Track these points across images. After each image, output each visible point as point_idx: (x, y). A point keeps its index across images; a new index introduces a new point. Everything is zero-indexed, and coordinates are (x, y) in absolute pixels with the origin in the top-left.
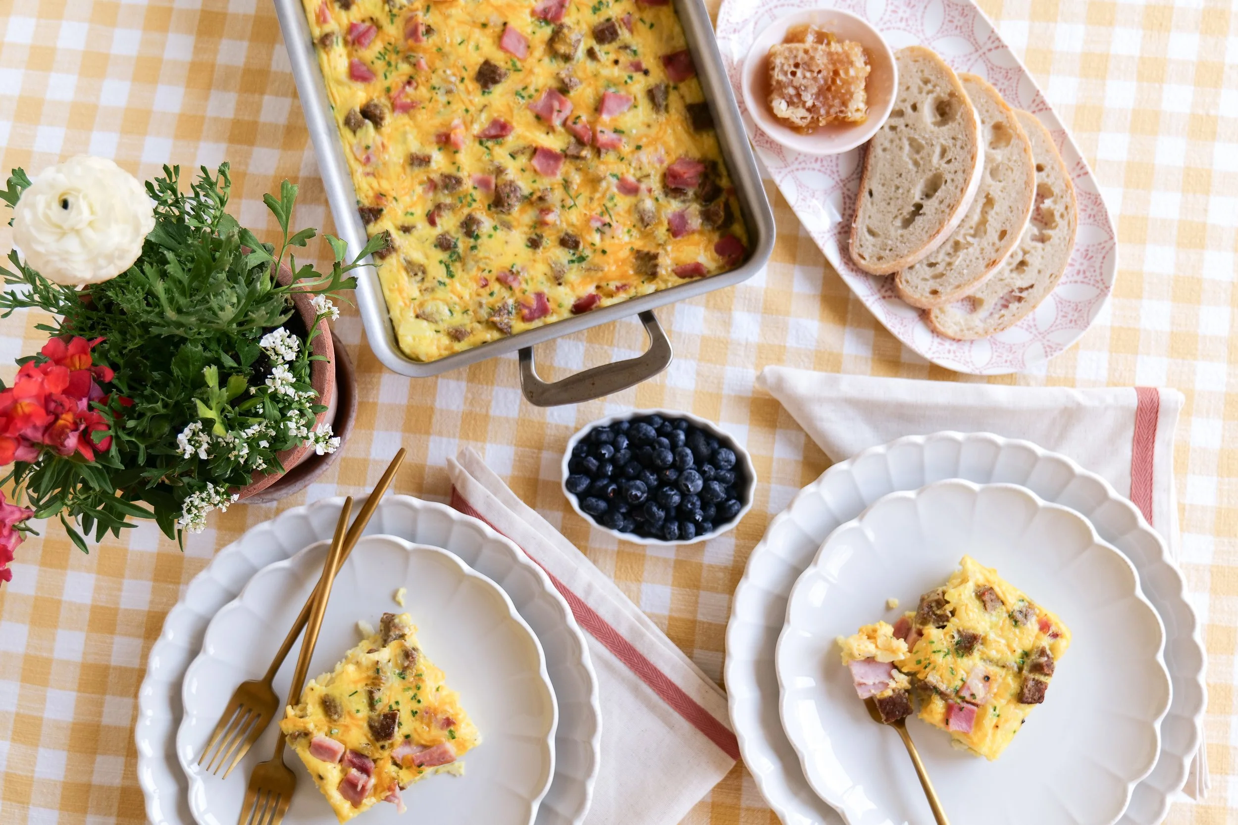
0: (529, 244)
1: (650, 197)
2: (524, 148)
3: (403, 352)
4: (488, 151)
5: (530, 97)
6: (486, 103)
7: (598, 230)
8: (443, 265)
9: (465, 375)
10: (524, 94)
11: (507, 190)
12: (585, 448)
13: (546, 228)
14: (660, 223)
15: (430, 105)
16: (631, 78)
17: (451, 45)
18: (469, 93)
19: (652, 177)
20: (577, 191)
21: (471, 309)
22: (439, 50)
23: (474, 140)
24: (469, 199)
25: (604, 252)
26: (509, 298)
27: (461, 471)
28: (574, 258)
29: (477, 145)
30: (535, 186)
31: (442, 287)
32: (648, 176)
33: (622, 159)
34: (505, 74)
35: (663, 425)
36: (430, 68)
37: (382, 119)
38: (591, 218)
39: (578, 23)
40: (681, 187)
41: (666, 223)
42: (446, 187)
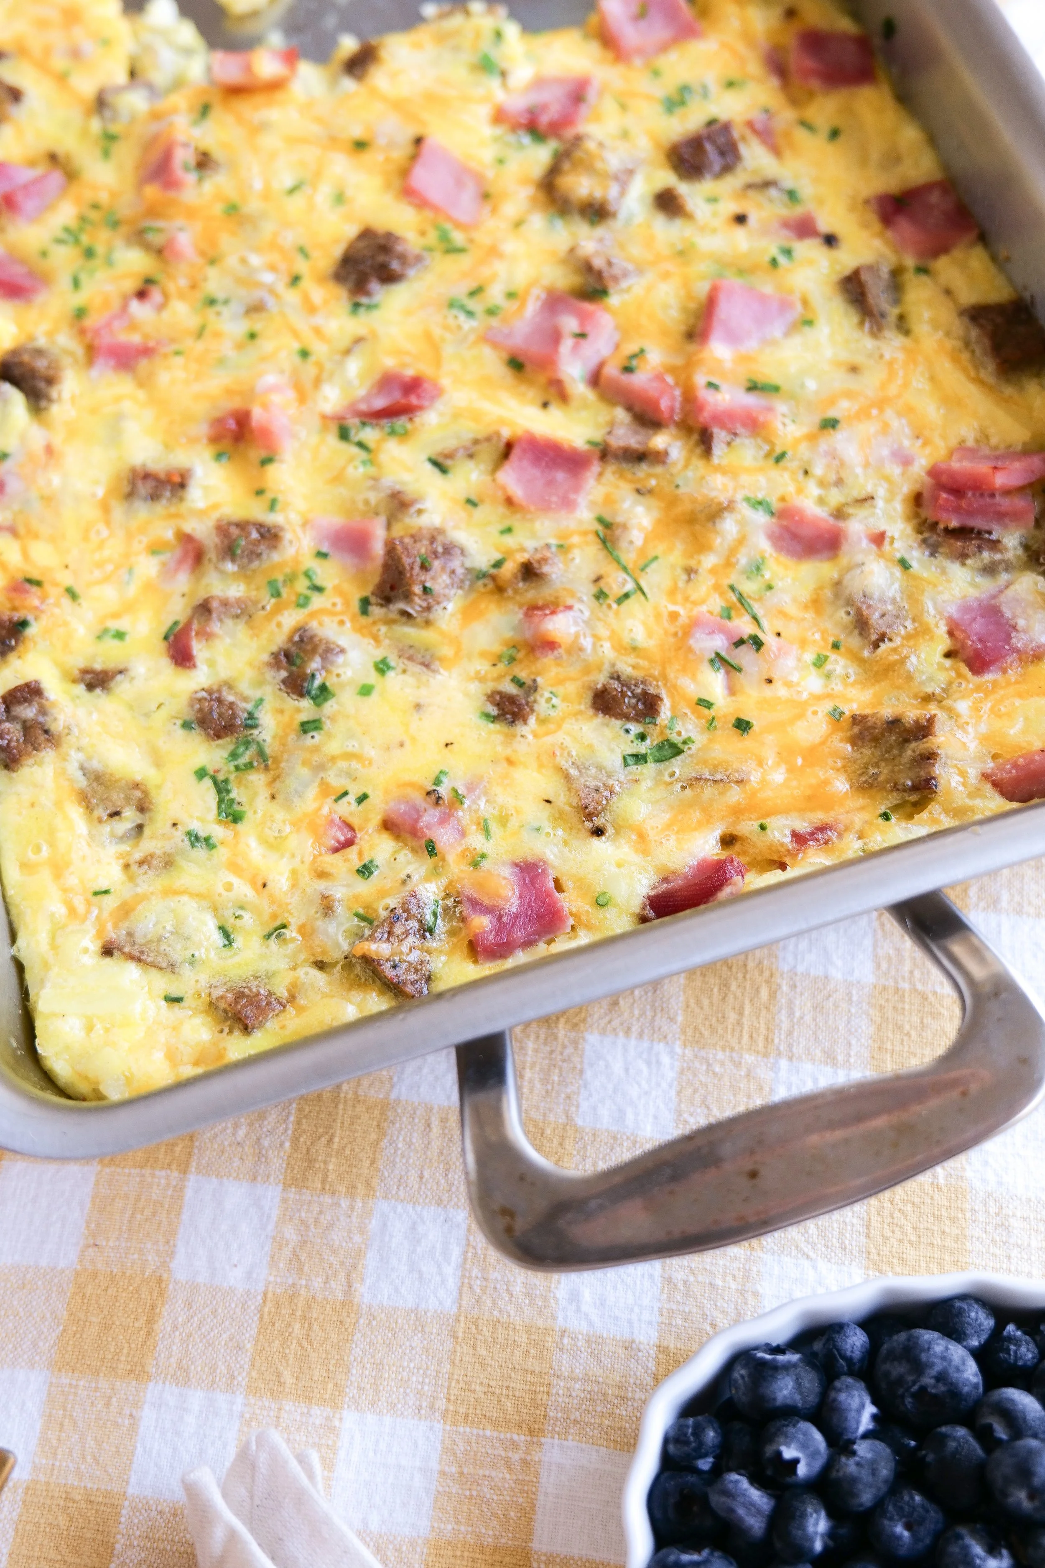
0: (493, 711)
1: (881, 556)
2: (476, 442)
3: (48, 1079)
4: (363, 455)
5: (491, 312)
6: (362, 331)
7: (719, 660)
8: (208, 782)
9: (277, 1163)
10: (472, 304)
11: (423, 548)
12: (711, 1435)
13: (547, 660)
14: (922, 632)
15: (199, 347)
16: (788, 252)
17: (267, 195)
18: (311, 309)
19: (880, 503)
20: (642, 551)
21: (294, 922)
22: (233, 210)
23: (325, 429)
24: (302, 585)
25: (742, 725)
26: (427, 879)
27: (232, 1536)
28: (642, 748)
29: (332, 440)
30: (510, 541)
31: (200, 852)
32: (867, 500)
33: (780, 458)
34: (419, 259)
35: (997, 1333)
36: (202, 254)
37: (50, 381)
38: (695, 623)
39: (625, 135)
40: (978, 523)
41: (943, 629)
42: (229, 551)
